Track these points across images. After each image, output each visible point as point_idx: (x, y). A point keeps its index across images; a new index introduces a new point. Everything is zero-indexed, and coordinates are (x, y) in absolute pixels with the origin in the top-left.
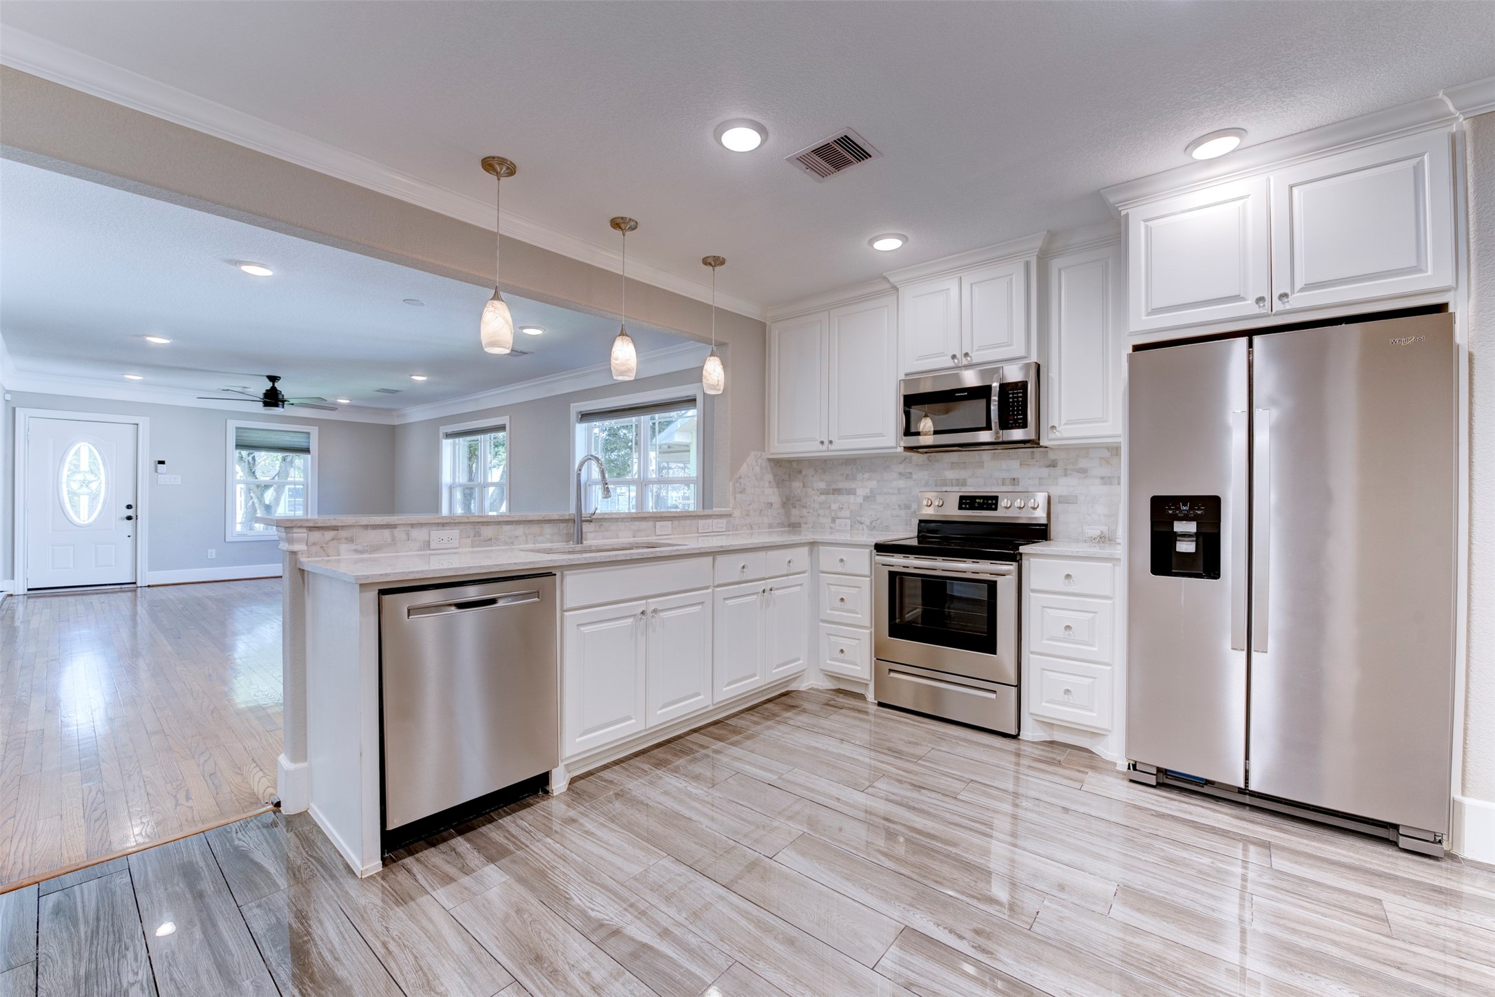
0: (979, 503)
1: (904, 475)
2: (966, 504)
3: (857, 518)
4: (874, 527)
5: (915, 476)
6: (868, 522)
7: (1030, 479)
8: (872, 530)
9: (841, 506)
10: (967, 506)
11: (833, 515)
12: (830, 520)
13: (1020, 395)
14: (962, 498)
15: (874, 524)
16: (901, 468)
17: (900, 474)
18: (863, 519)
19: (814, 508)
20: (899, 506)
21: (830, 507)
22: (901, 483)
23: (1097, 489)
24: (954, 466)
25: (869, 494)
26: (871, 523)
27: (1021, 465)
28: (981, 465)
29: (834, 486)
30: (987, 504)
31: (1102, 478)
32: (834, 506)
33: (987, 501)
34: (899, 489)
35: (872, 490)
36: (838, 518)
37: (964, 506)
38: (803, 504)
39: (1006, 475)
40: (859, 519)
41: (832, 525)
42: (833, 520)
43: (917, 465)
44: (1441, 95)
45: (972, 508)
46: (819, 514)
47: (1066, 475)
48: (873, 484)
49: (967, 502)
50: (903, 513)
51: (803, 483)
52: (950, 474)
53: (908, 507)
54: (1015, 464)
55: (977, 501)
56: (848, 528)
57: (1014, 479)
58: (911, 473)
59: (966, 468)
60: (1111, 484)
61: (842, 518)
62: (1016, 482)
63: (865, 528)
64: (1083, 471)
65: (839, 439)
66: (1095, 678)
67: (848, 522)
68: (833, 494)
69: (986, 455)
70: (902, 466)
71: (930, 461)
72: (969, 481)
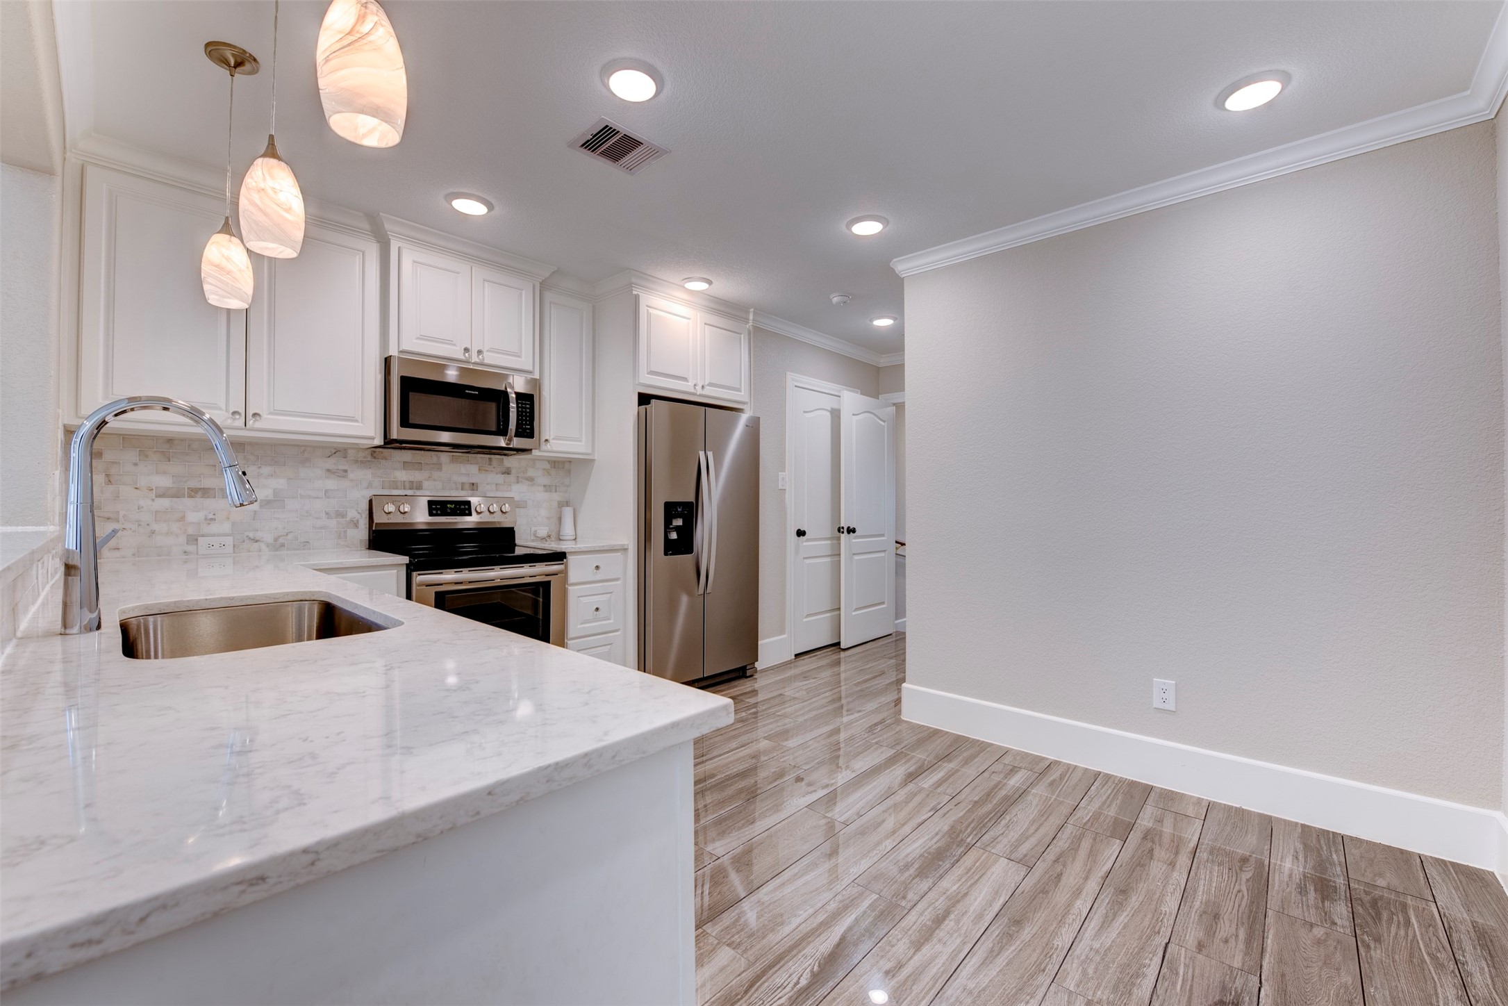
0: (451, 508)
1: (334, 473)
2: (436, 509)
3: (246, 534)
4: (283, 545)
5: (351, 475)
6: (269, 538)
7: (488, 484)
8: (277, 550)
9: (211, 516)
10: (439, 512)
11: (191, 531)
12: (183, 539)
13: (528, 406)
14: (430, 503)
15: (281, 540)
16: (330, 463)
17: (329, 470)
18: (259, 535)
19: (138, 521)
20: (327, 514)
21: (183, 518)
22: (331, 484)
23: (541, 495)
24: (406, 465)
25: (271, 497)
26: (276, 540)
27: (479, 470)
28: (439, 466)
29: (194, 484)
30: (460, 509)
31: (545, 486)
32: (192, 517)
33: (460, 506)
34: (326, 491)
35: (276, 492)
36: (203, 536)
37: (434, 512)
38: (107, 515)
39: (465, 479)
40: (251, 535)
41: (191, 548)
42: (193, 540)
43: (356, 461)
44: (752, 310)
45: (444, 513)
46: (153, 532)
47: (518, 483)
48: (280, 483)
49: (437, 507)
50: (333, 523)
51: (107, 475)
52: (402, 475)
53: (340, 515)
54: (473, 469)
55: (448, 506)
56: (230, 549)
57: (473, 484)
58: (346, 471)
59: (421, 470)
60: (551, 491)
61: (213, 535)
62: (475, 488)
63: (263, 546)
64: (531, 479)
65: (271, 413)
66: (611, 644)
67: (229, 541)
68: (190, 496)
69: (444, 458)
70: (333, 460)
71: (375, 458)
72: (426, 484)
